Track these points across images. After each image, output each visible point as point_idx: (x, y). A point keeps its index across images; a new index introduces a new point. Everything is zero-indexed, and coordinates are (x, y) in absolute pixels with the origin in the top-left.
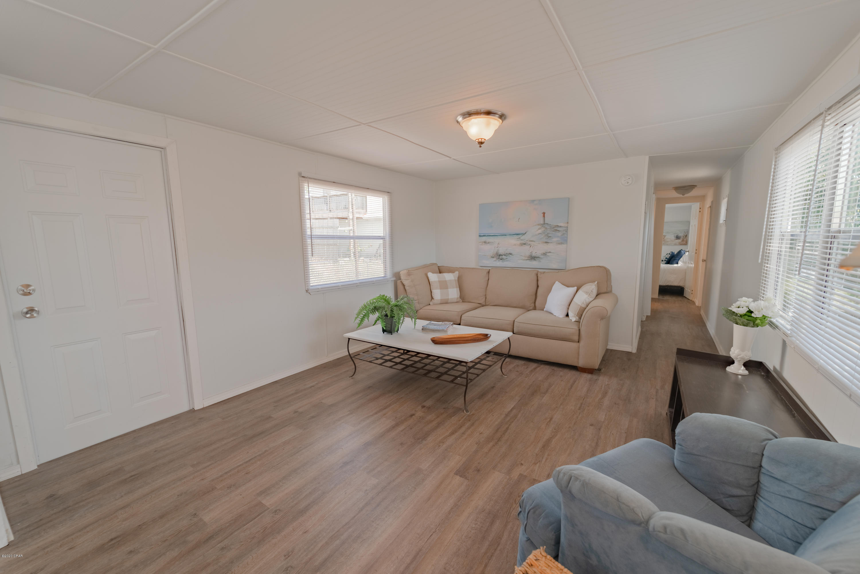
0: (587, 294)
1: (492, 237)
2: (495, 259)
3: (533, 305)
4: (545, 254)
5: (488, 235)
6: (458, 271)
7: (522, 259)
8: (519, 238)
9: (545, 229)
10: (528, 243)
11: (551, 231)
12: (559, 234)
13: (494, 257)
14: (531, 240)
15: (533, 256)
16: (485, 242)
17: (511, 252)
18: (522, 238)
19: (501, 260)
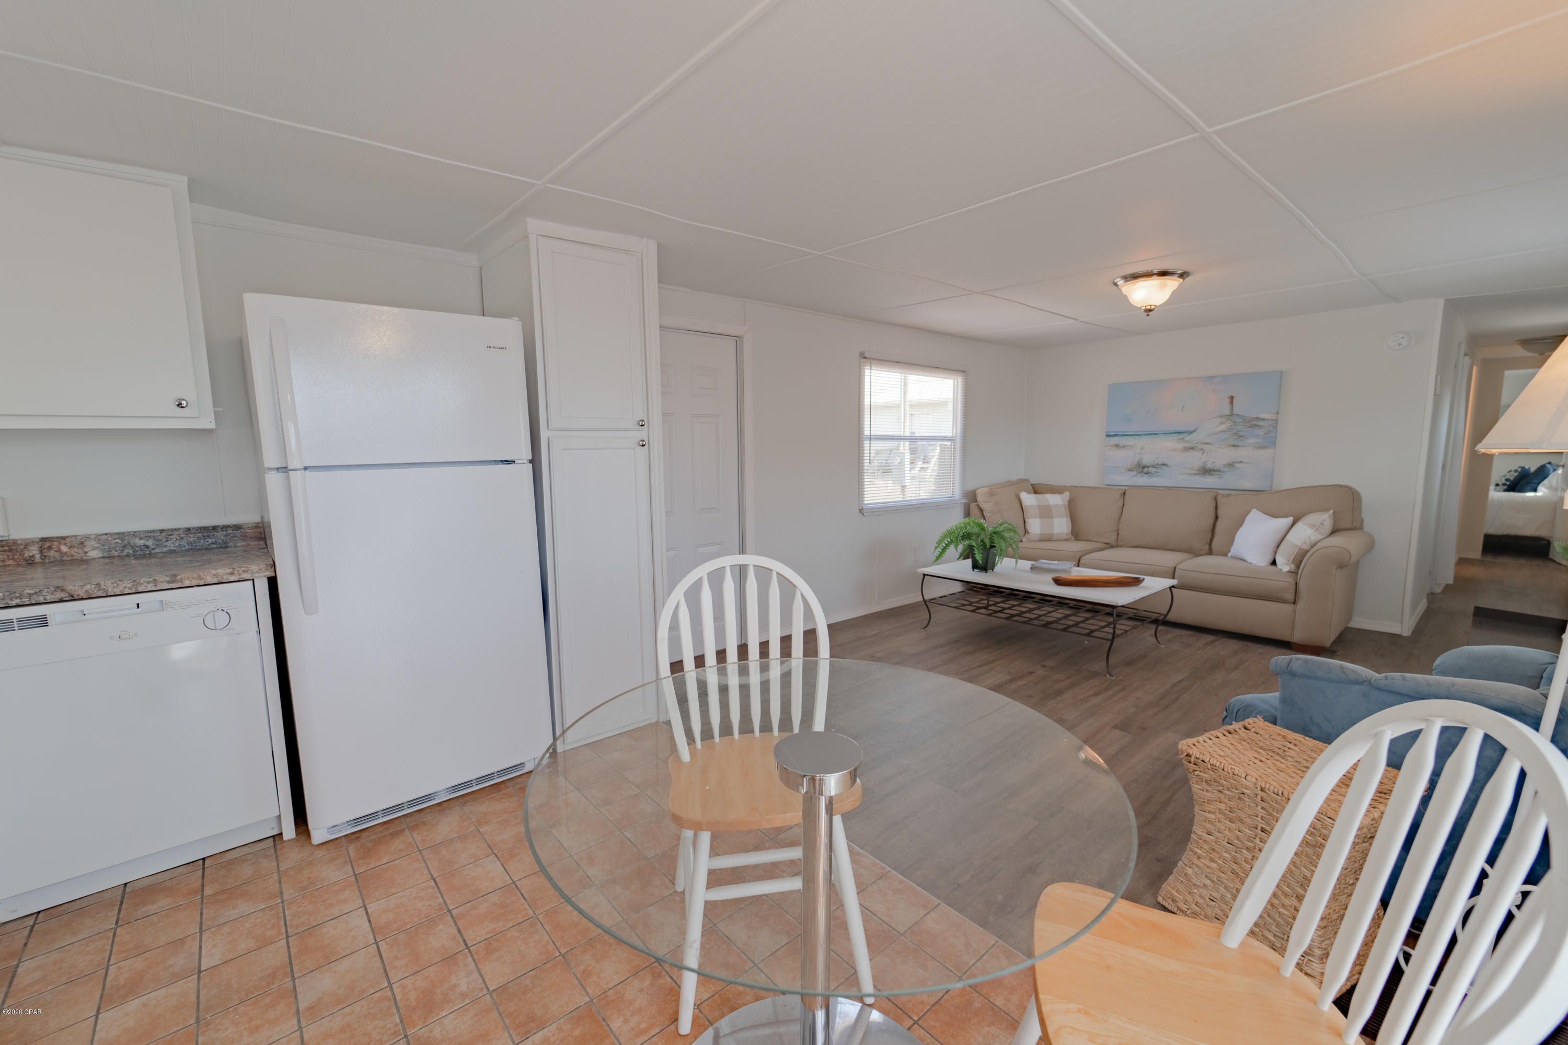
0: (1312, 528)
1: (1130, 437)
2: (1135, 473)
3: (1207, 547)
4: (1231, 465)
5: (1122, 435)
6: (1069, 492)
7: (1186, 474)
8: (1183, 439)
9: (1233, 424)
10: (1199, 447)
11: (1245, 427)
12: (1261, 432)
13: (1132, 470)
14: (1205, 442)
15: (1207, 468)
16: (1117, 446)
17: (1166, 461)
18: (1187, 439)
19: (1146, 476)
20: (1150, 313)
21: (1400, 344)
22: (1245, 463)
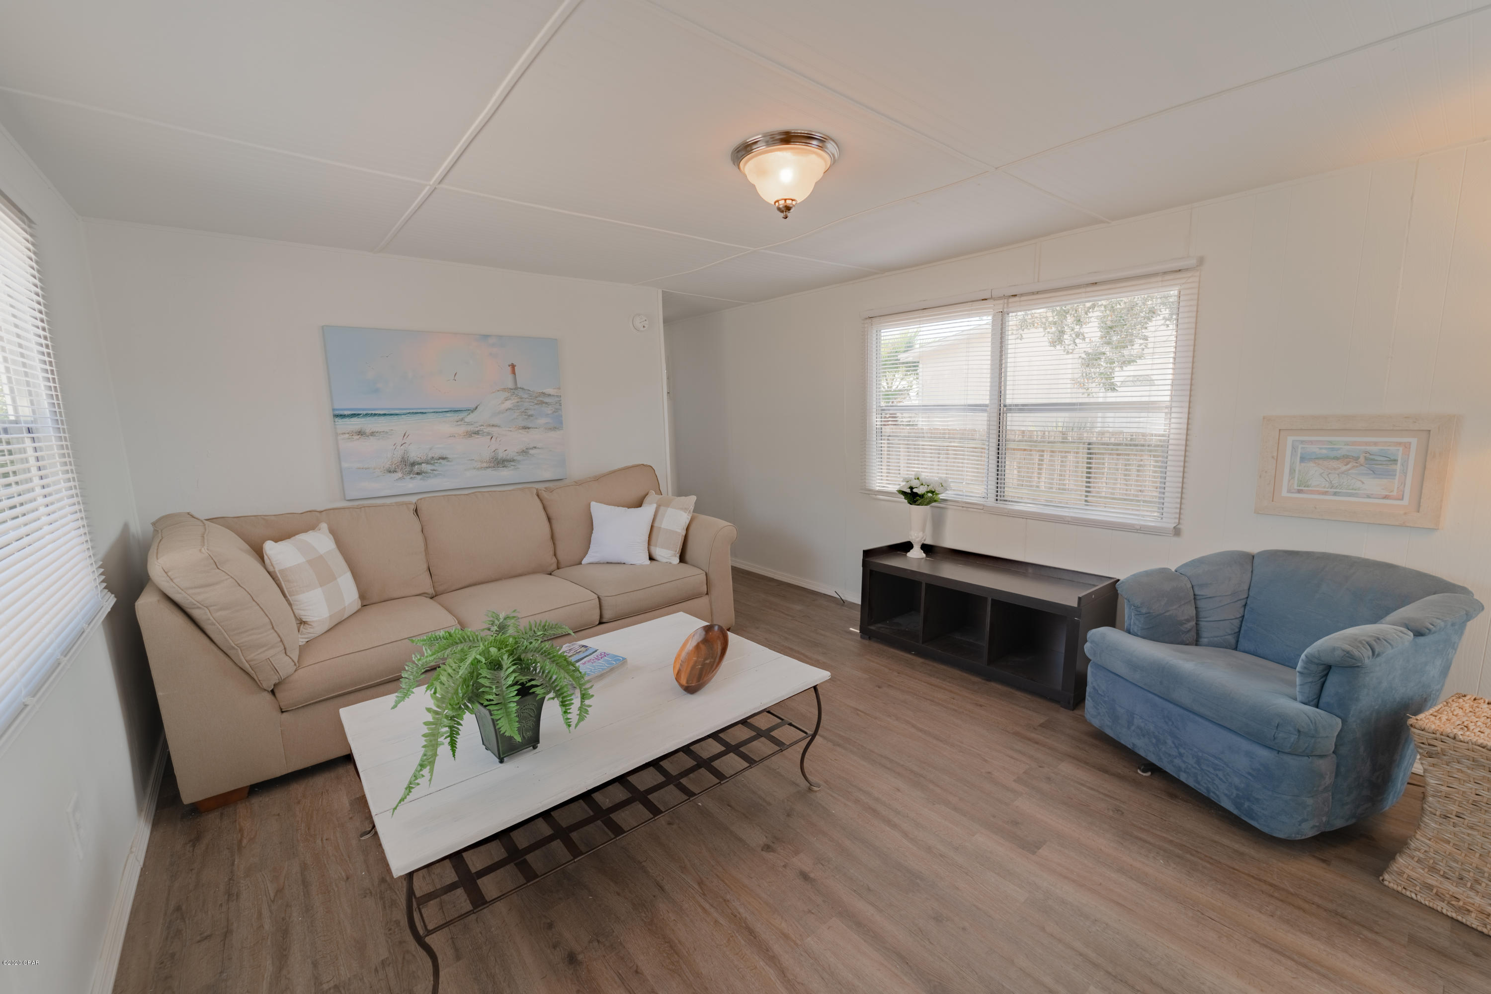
1: (383, 418)
2: (399, 475)
4: (525, 452)
5: (367, 415)
6: (326, 522)
7: (474, 468)
8: (462, 420)
9: (519, 400)
10: (485, 430)
11: (533, 404)
12: (549, 410)
13: (395, 471)
14: (491, 423)
15: (499, 458)
16: (361, 433)
17: (445, 453)
18: (468, 419)
19: (419, 477)
20: (787, 213)
21: (644, 327)
22: (538, 448)
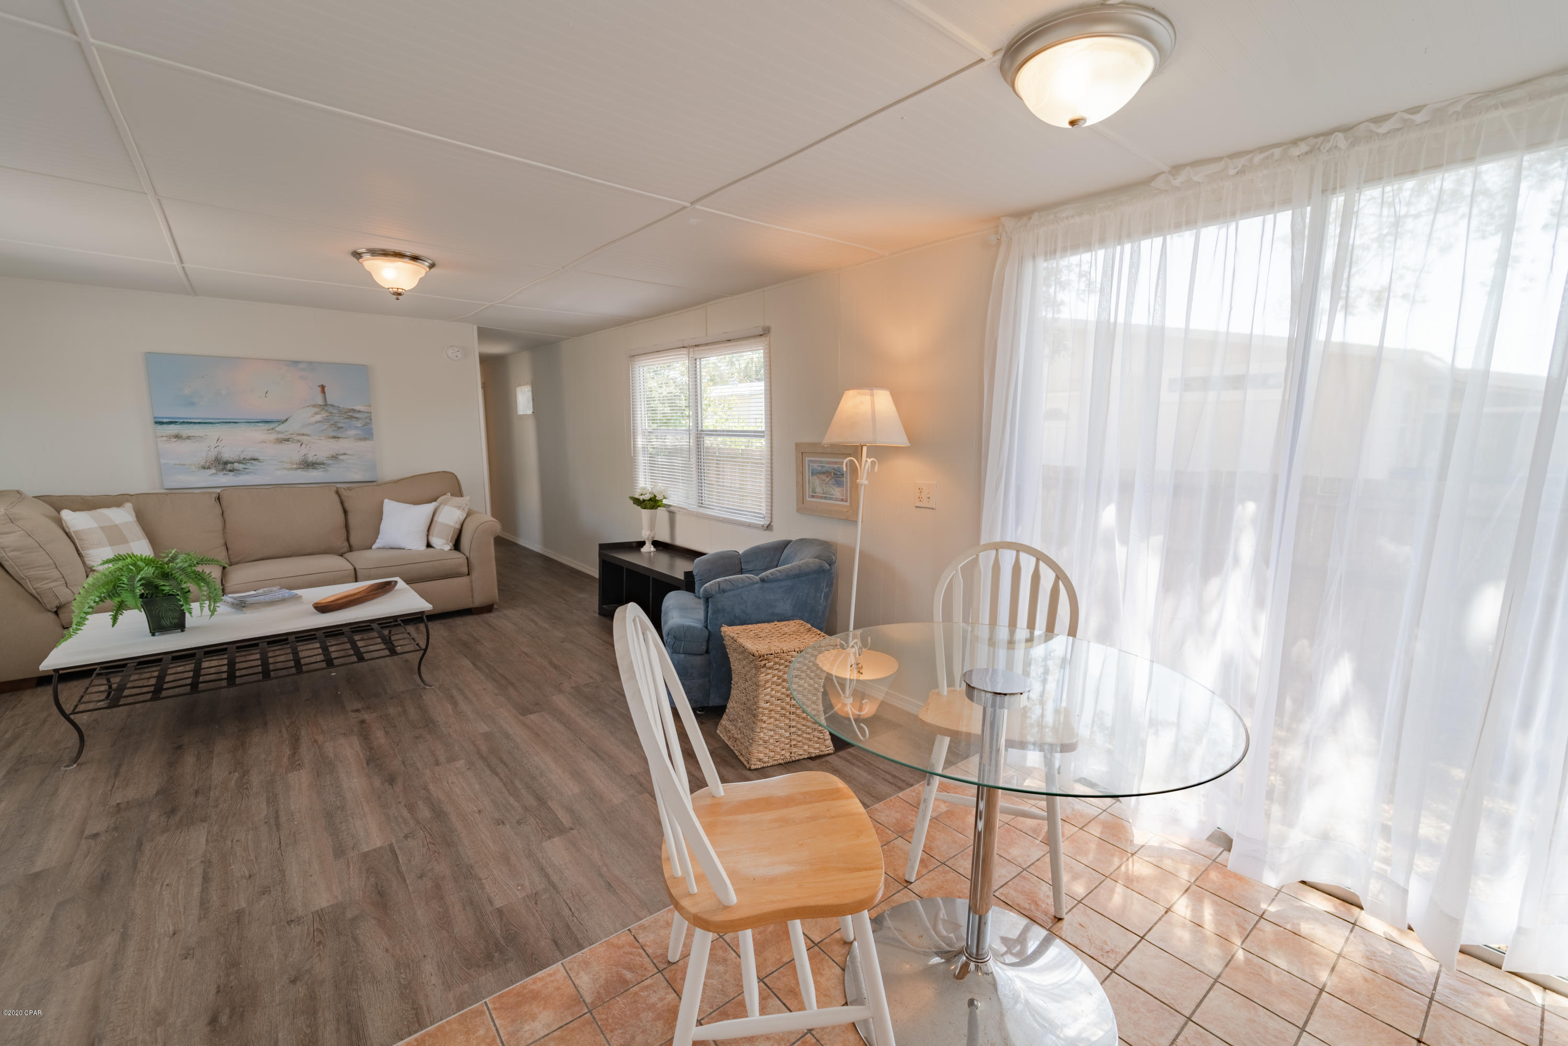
2: (213, 471)
4: (335, 457)
5: (183, 423)
6: (131, 503)
7: (285, 469)
8: (273, 429)
9: (329, 415)
10: (295, 438)
11: (342, 418)
12: (359, 424)
13: (209, 468)
14: (301, 432)
15: (309, 461)
16: (177, 437)
17: (256, 455)
18: (278, 429)
19: (231, 474)
20: (400, 297)
21: (457, 357)
22: (348, 454)
